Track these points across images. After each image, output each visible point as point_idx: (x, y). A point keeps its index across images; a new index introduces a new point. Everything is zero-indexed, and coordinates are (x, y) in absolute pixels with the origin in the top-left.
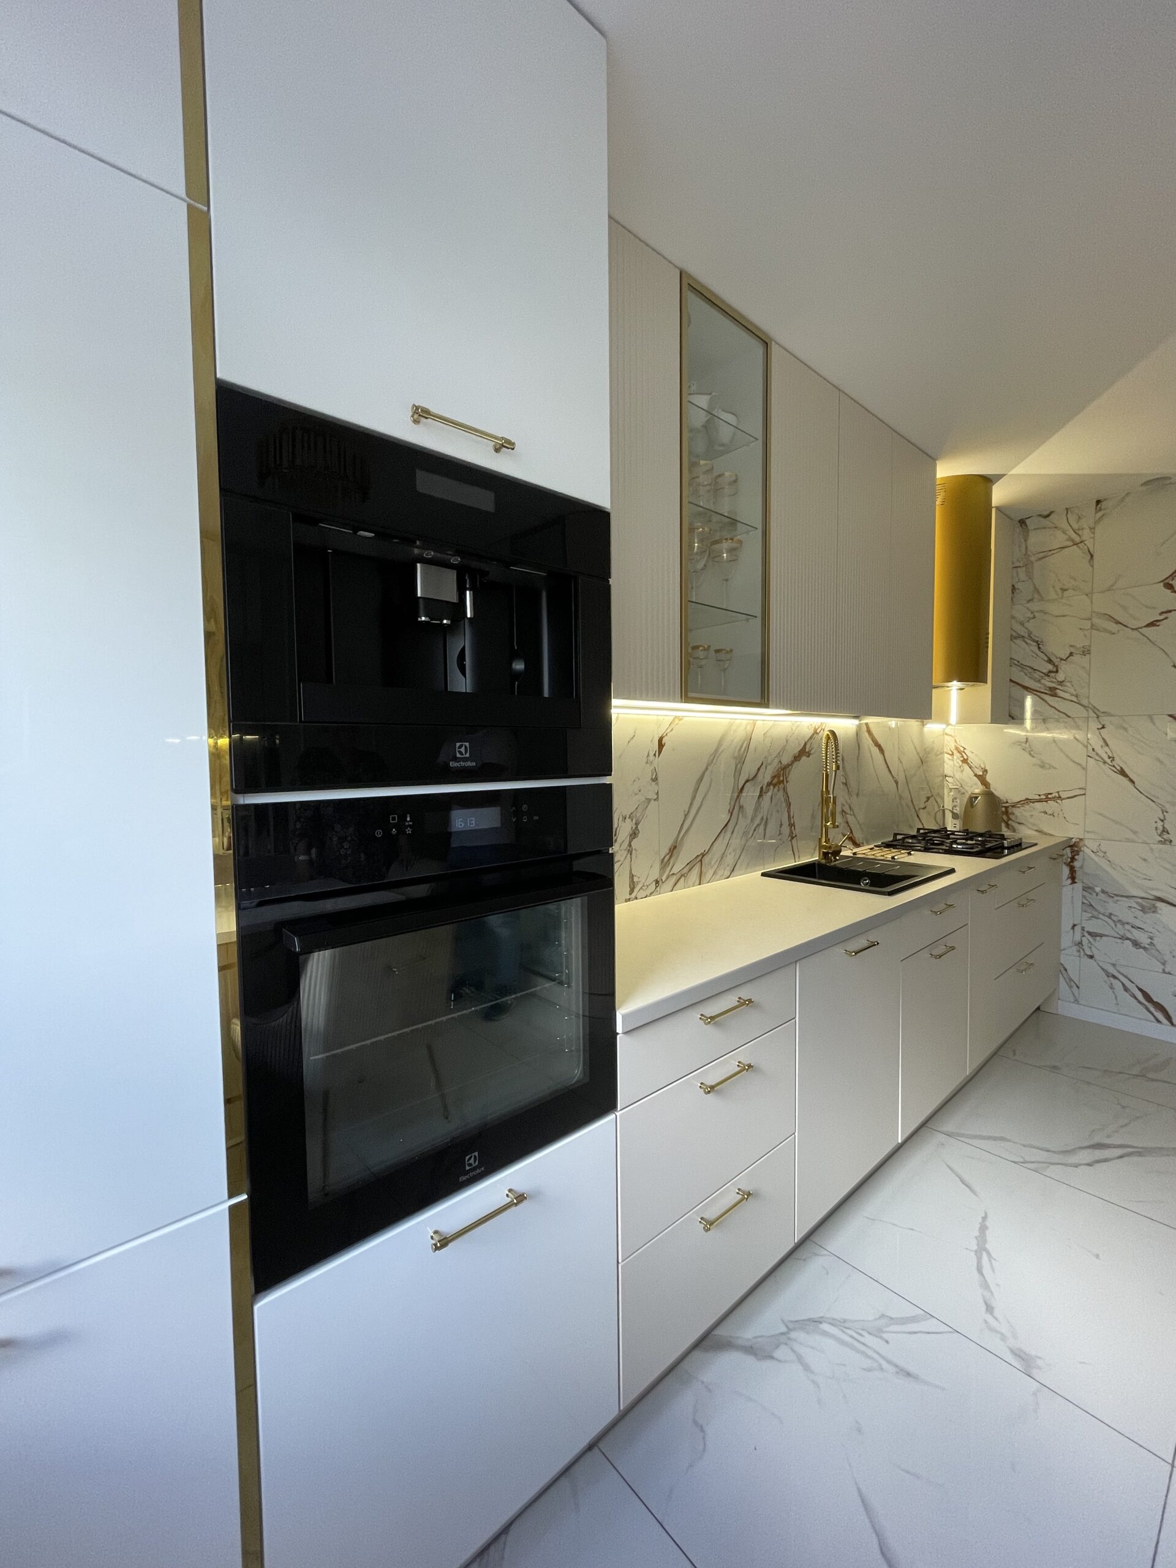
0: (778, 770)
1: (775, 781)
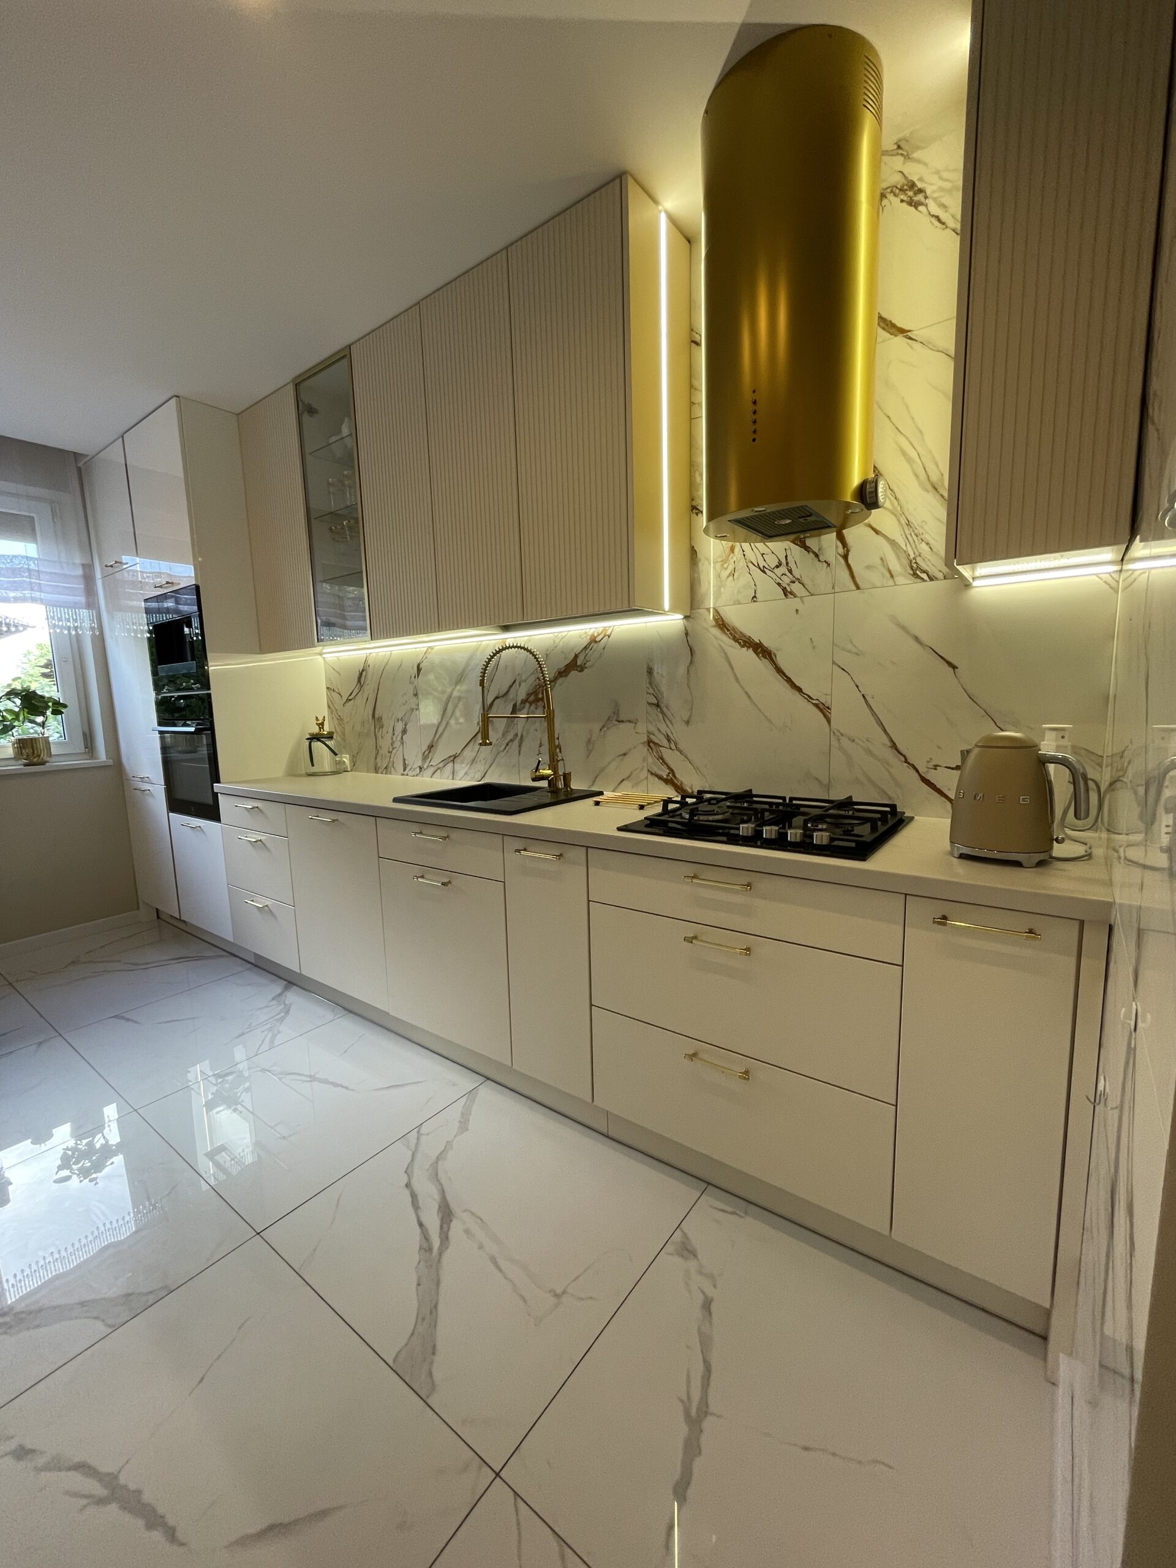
0: (534, 688)
1: (532, 698)
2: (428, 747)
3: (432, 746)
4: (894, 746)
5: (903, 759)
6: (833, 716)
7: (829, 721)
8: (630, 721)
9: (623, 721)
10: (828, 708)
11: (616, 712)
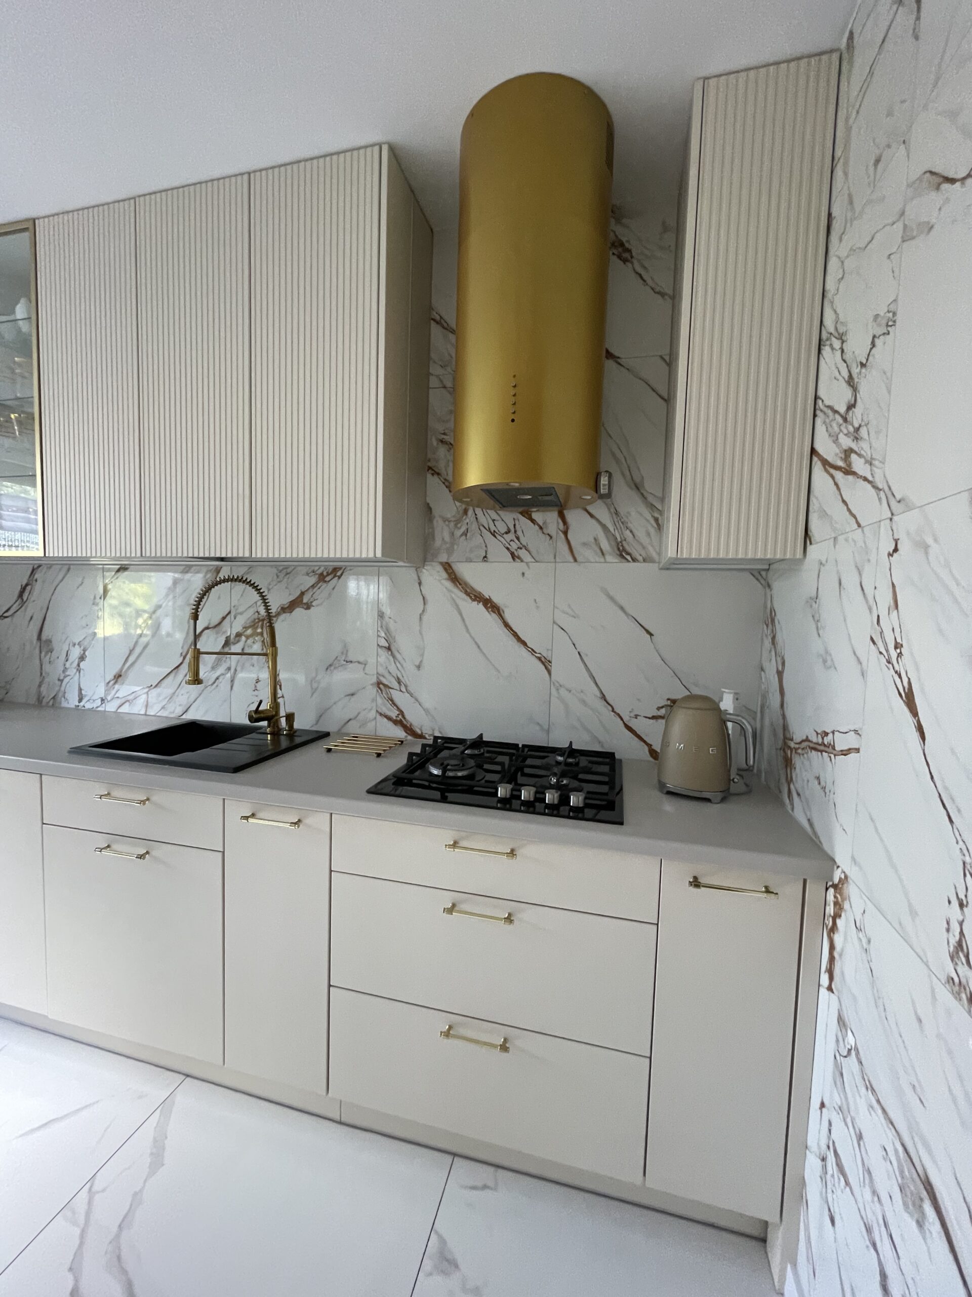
1: (249, 632)
2: (115, 676)
3: (120, 676)
4: (604, 697)
5: (610, 709)
6: (554, 668)
7: (549, 672)
8: (359, 662)
9: (351, 662)
10: (549, 661)
11: (345, 651)
